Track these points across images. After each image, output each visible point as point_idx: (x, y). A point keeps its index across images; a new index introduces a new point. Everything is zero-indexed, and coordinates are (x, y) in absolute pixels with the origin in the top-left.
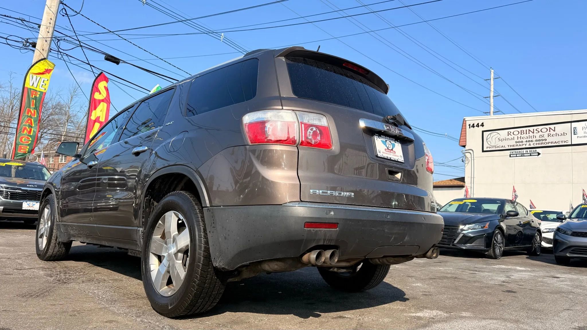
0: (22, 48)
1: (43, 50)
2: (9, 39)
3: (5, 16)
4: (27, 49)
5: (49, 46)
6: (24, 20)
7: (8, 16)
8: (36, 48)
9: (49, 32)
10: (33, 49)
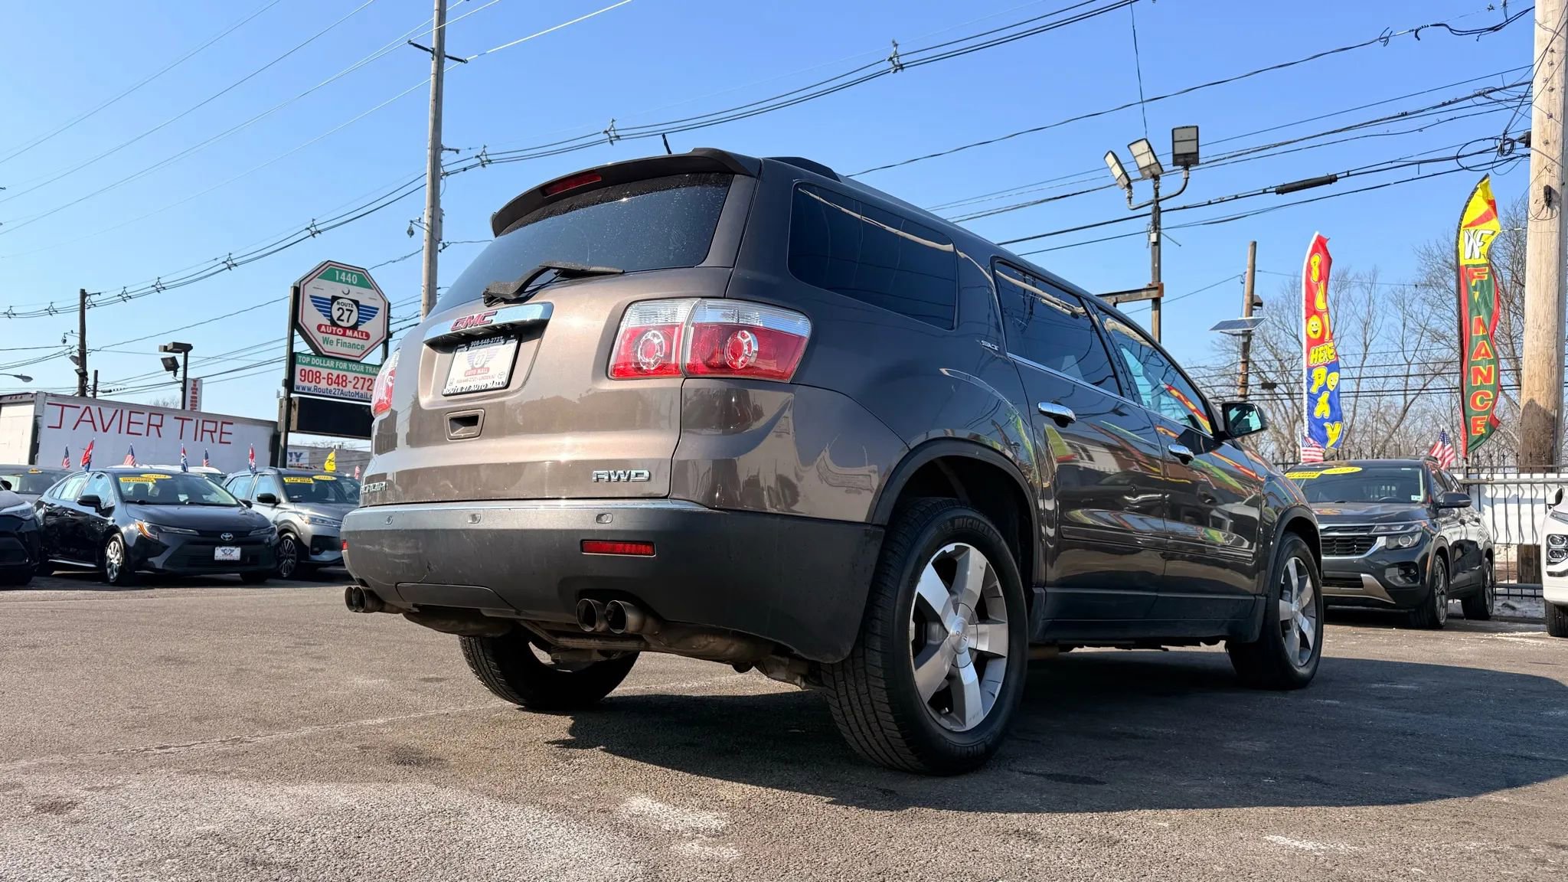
0: (1495, 164)
1: (1547, 143)
2: (1463, 156)
3: (1444, 104)
4: (1511, 159)
5: (1561, 126)
6: (1490, 92)
7: (1450, 103)
8: (1532, 146)
9: (1552, 90)
10: (1525, 151)
